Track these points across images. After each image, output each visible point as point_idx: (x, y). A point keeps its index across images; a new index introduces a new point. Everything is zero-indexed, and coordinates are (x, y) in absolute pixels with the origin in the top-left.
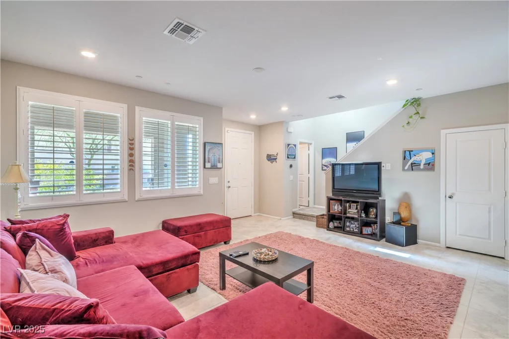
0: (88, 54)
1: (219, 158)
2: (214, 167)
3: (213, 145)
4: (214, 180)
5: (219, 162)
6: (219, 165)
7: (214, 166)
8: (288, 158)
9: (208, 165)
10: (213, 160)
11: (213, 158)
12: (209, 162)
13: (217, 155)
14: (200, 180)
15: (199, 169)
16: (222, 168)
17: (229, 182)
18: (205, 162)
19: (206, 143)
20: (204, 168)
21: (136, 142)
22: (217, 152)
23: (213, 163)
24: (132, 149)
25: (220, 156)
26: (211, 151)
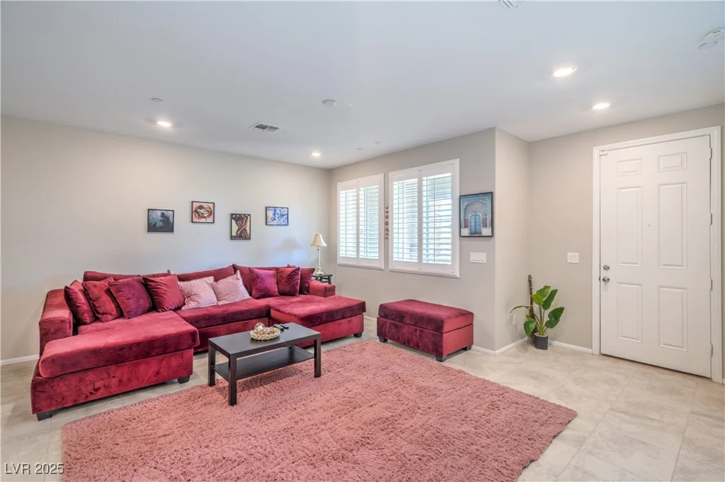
0: (316, 154)
1: (485, 220)
2: (476, 235)
3: (472, 199)
4: (478, 257)
5: (485, 226)
6: (486, 231)
7: (476, 233)
9: (466, 232)
10: (473, 224)
11: (473, 221)
12: (466, 227)
13: (480, 214)
14: (453, 255)
15: (453, 238)
16: (492, 236)
17: (607, 268)
18: (460, 227)
19: (460, 196)
20: (461, 236)
21: (390, 210)
22: (481, 210)
23: (473, 228)
24: (387, 217)
25: (486, 215)
26: (470, 208)
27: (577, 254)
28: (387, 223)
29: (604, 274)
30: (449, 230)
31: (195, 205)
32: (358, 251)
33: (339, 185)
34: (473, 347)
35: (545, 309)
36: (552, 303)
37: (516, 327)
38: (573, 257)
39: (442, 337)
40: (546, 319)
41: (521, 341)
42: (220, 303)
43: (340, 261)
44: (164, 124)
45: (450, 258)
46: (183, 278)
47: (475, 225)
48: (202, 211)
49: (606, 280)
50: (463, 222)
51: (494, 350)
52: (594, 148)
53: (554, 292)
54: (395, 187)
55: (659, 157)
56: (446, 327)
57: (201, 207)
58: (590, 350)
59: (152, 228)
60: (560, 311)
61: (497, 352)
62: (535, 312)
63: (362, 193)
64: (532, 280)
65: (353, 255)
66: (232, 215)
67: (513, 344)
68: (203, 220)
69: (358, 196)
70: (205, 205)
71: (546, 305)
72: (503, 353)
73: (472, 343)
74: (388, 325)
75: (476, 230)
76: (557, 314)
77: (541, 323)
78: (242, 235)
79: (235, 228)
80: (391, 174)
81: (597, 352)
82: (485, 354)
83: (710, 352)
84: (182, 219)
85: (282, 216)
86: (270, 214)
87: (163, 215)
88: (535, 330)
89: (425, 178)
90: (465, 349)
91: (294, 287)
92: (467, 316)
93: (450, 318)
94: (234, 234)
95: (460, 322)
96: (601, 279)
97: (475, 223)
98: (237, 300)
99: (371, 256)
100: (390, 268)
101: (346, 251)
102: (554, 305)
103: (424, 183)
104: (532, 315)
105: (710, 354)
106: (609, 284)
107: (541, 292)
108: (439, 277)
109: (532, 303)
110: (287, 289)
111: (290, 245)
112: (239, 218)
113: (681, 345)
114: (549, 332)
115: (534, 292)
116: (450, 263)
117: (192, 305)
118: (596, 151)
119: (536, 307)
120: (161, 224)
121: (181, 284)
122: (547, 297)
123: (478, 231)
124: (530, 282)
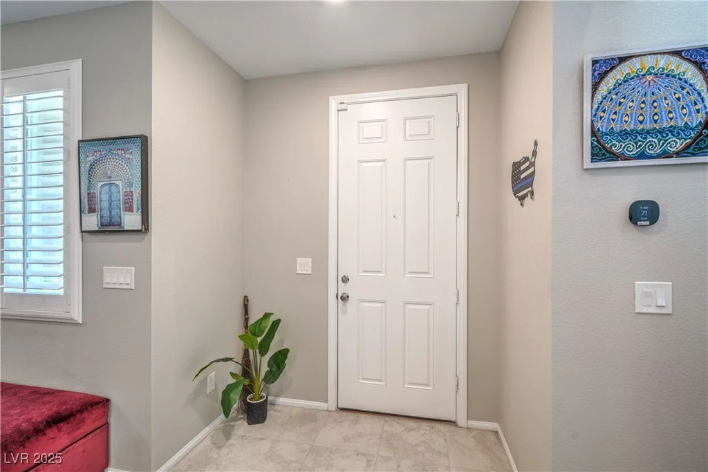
1: (129, 195)
2: (110, 228)
3: (104, 148)
4: (119, 277)
5: (130, 209)
6: (131, 220)
7: (111, 224)
8: (601, 152)
9: (92, 222)
10: (105, 204)
11: (105, 197)
12: (92, 210)
13: (120, 183)
14: (67, 275)
15: (67, 236)
16: (144, 231)
17: (345, 280)
18: (81, 212)
19: (80, 142)
20: (82, 232)
22: (123, 171)
23: (106, 213)
25: (131, 185)
26: (99, 170)
27: (309, 261)
29: (344, 288)
35: (262, 355)
37: (214, 394)
38: (304, 265)
40: (265, 369)
45: (60, 281)
47: (110, 209)
49: (345, 298)
50: (85, 201)
52: (331, 98)
53: (276, 324)
55: (406, 119)
58: (323, 405)
60: (283, 354)
64: (251, 304)
71: (264, 348)
75: (111, 218)
76: (279, 361)
77: (258, 376)
81: (333, 408)
83: (455, 387)
96: (339, 297)
97: (110, 201)
104: (247, 363)
105: (454, 390)
106: (349, 303)
107: (260, 323)
113: (426, 382)
115: (251, 322)
116: (61, 292)
118: (333, 103)
122: (265, 333)
123: (116, 220)
124: (246, 307)
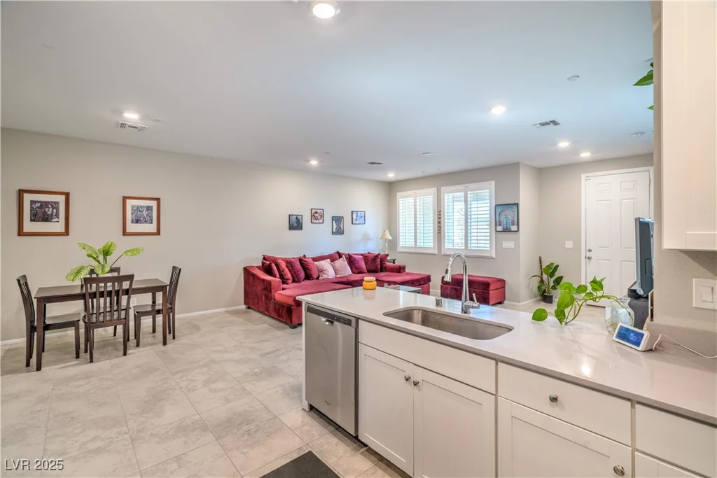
0: (390, 175)
1: (512, 221)
2: (506, 230)
3: (505, 207)
4: (508, 244)
5: (514, 225)
6: (514, 228)
9: (500, 228)
10: (505, 223)
11: (505, 221)
12: (500, 225)
13: (510, 217)
14: (490, 244)
15: (490, 232)
16: (518, 231)
17: (590, 251)
18: (496, 225)
19: (496, 205)
20: (496, 231)
21: (442, 213)
22: (510, 214)
23: (505, 226)
24: (440, 218)
25: (514, 218)
26: (503, 214)
27: (571, 242)
28: (439, 223)
29: (589, 254)
30: (488, 227)
31: (314, 211)
32: (416, 242)
33: (399, 194)
34: (505, 302)
35: (551, 278)
36: (556, 273)
37: (532, 289)
38: (569, 244)
39: (489, 293)
40: (552, 284)
41: (535, 299)
42: (338, 276)
43: (399, 250)
44: (314, 163)
45: (488, 246)
46: (315, 259)
47: (507, 224)
48: (317, 215)
49: (590, 258)
50: (497, 222)
51: (519, 302)
52: (582, 174)
53: (557, 266)
54: (446, 197)
55: (621, 182)
56: (491, 288)
57: (316, 213)
59: (291, 227)
60: (560, 278)
61: (522, 303)
62: (544, 279)
63: (418, 200)
64: (542, 260)
65: (412, 244)
66: (333, 217)
67: (530, 301)
68: (317, 221)
69: (415, 203)
70: (318, 211)
71: (552, 275)
72: (524, 305)
73: (504, 299)
74: (449, 289)
76: (558, 281)
77: (549, 287)
78: (339, 232)
79: (335, 226)
80: (443, 189)
82: (514, 305)
84: (306, 221)
85: (361, 217)
86: (354, 216)
87: (297, 218)
88: (544, 292)
89: (469, 192)
90: (500, 303)
91: (377, 267)
92: (502, 282)
93: (493, 282)
94: (334, 230)
95: (499, 285)
96: (587, 258)
97: (507, 222)
98: (346, 275)
99: (427, 245)
100: (442, 253)
101: (406, 241)
102: (557, 275)
103: (469, 196)
104: (542, 281)
106: (592, 261)
107: (549, 267)
108: (479, 258)
109: (542, 274)
110: (373, 268)
111: (366, 238)
112: (337, 220)
114: (553, 292)
115: (544, 267)
116: (488, 249)
117: (325, 276)
118: (583, 176)
119: (545, 277)
120: (296, 224)
121: (316, 263)
122: (552, 270)
123: (508, 228)
124: (540, 261)
